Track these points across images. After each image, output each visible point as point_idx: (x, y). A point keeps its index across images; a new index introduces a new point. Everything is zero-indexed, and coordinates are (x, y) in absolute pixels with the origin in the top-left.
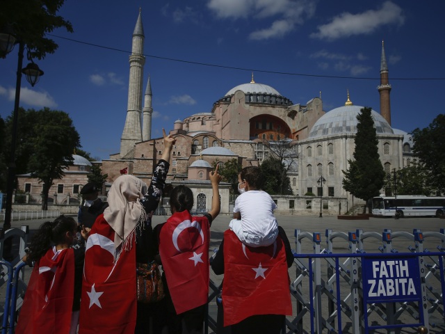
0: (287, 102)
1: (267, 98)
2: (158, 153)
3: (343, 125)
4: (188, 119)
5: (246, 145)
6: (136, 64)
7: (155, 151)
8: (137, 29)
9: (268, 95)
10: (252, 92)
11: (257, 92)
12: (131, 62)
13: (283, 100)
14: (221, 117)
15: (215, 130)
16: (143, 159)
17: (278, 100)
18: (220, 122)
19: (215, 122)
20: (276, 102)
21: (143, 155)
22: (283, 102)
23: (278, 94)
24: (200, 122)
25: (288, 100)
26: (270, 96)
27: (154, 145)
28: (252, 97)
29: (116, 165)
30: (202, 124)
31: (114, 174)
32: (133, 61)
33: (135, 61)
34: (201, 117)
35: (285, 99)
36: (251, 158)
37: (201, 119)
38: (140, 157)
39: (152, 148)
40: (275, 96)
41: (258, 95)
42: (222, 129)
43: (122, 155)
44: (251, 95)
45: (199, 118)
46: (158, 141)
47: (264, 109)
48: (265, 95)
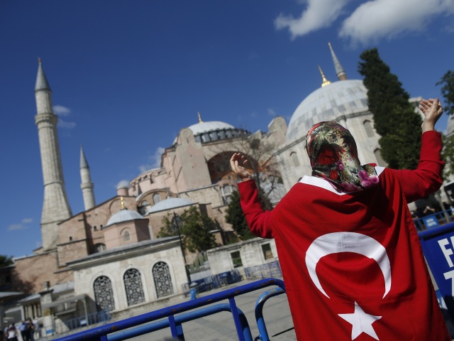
0: (245, 133)
1: (221, 134)
2: (93, 229)
3: (333, 106)
4: (133, 181)
5: (208, 190)
6: (46, 124)
7: (88, 227)
8: (39, 83)
9: (221, 130)
10: (202, 131)
11: (208, 130)
12: (38, 123)
13: (240, 133)
14: (171, 168)
15: (167, 186)
16: (72, 242)
17: (234, 133)
18: (172, 174)
19: (165, 176)
20: (233, 135)
21: (71, 238)
22: (241, 133)
23: (232, 127)
24: (149, 181)
25: (246, 131)
26: (224, 130)
27: (85, 220)
28: (203, 137)
29: (37, 262)
30: (152, 182)
31: (36, 275)
32: (40, 122)
33: (43, 121)
34: (149, 174)
35: (242, 131)
36: (219, 204)
37: (149, 177)
38: (68, 241)
39: (82, 225)
40: (230, 130)
41: (209, 133)
42: (176, 181)
43: (46, 246)
44: (201, 135)
45: (146, 177)
46: (89, 213)
47: (220, 145)
48: (217, 131)
